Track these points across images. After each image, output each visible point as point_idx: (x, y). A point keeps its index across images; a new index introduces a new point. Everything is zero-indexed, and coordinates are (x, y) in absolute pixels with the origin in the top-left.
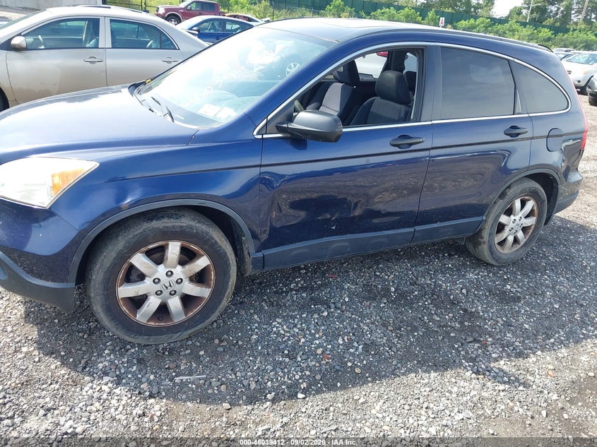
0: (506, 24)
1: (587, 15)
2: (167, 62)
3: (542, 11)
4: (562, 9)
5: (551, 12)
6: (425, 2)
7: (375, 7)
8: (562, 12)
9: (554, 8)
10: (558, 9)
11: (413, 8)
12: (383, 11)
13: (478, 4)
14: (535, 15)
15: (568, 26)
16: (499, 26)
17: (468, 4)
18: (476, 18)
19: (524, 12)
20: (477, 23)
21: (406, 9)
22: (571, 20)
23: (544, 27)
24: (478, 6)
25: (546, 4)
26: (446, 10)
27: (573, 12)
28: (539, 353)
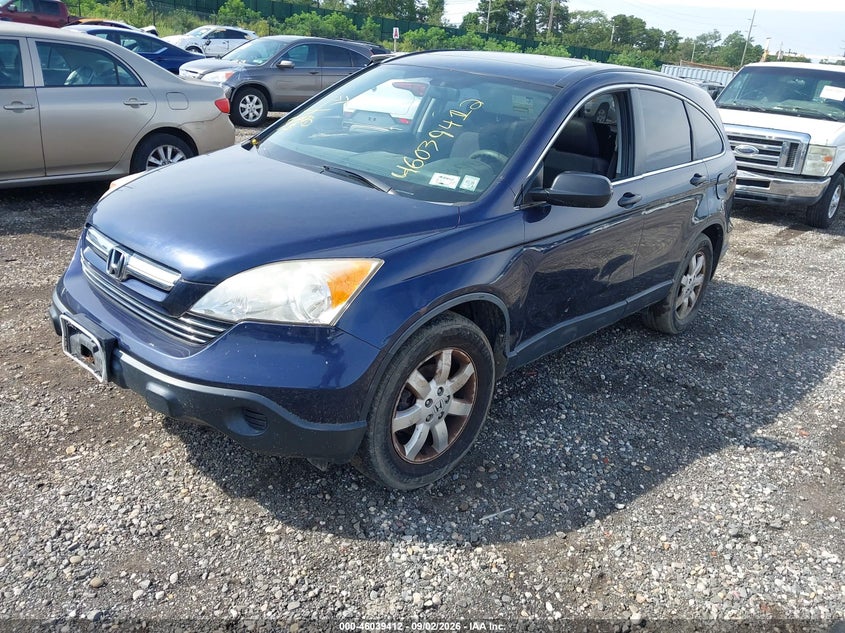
0: (464, 36)
1: (553, 25)
2: (132, 105)
3: (501, 18)
4: (525, 16)
5: (513, 19)
6: (355, 4)
7: (291, 10)
8: (525, 21)
9: (515, 16)
10: (521, 16)
11: (343, 13)
12: (302, 16)
13: (424, 8)
14: (494, 23)
15: (535, 39)
16: (457, 39)
17: (411, 8)
18: (427, 28)
19: (481, 19)
20: (429, 34)
21: (335, 15)
22: (536, 30)
23: (509, 39)
24: (424, 12)
25: (506, 10)
26: (387, 16)
27: (537, 21)
28: (781, 415)
